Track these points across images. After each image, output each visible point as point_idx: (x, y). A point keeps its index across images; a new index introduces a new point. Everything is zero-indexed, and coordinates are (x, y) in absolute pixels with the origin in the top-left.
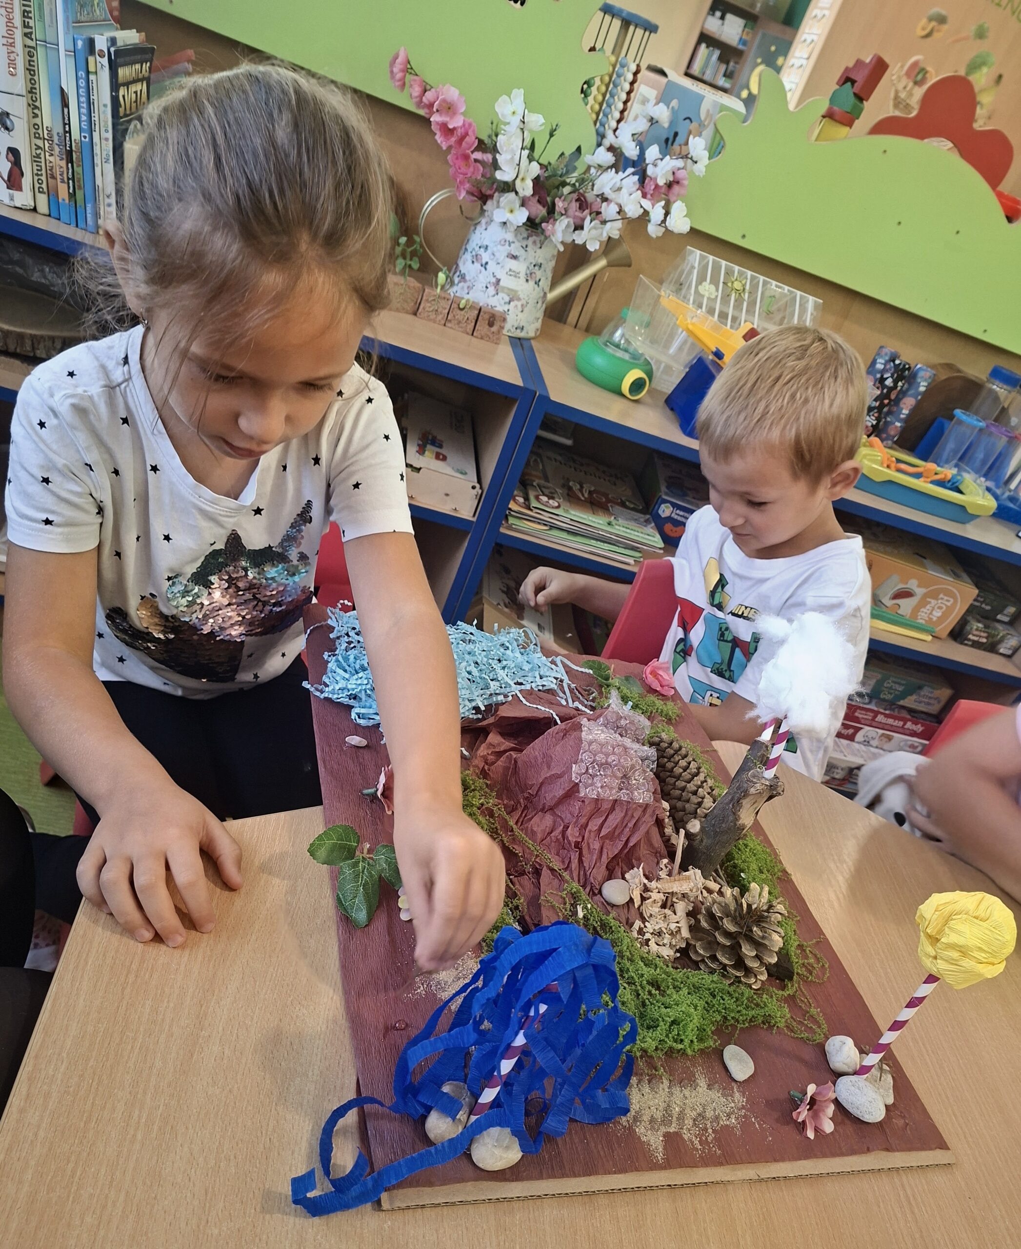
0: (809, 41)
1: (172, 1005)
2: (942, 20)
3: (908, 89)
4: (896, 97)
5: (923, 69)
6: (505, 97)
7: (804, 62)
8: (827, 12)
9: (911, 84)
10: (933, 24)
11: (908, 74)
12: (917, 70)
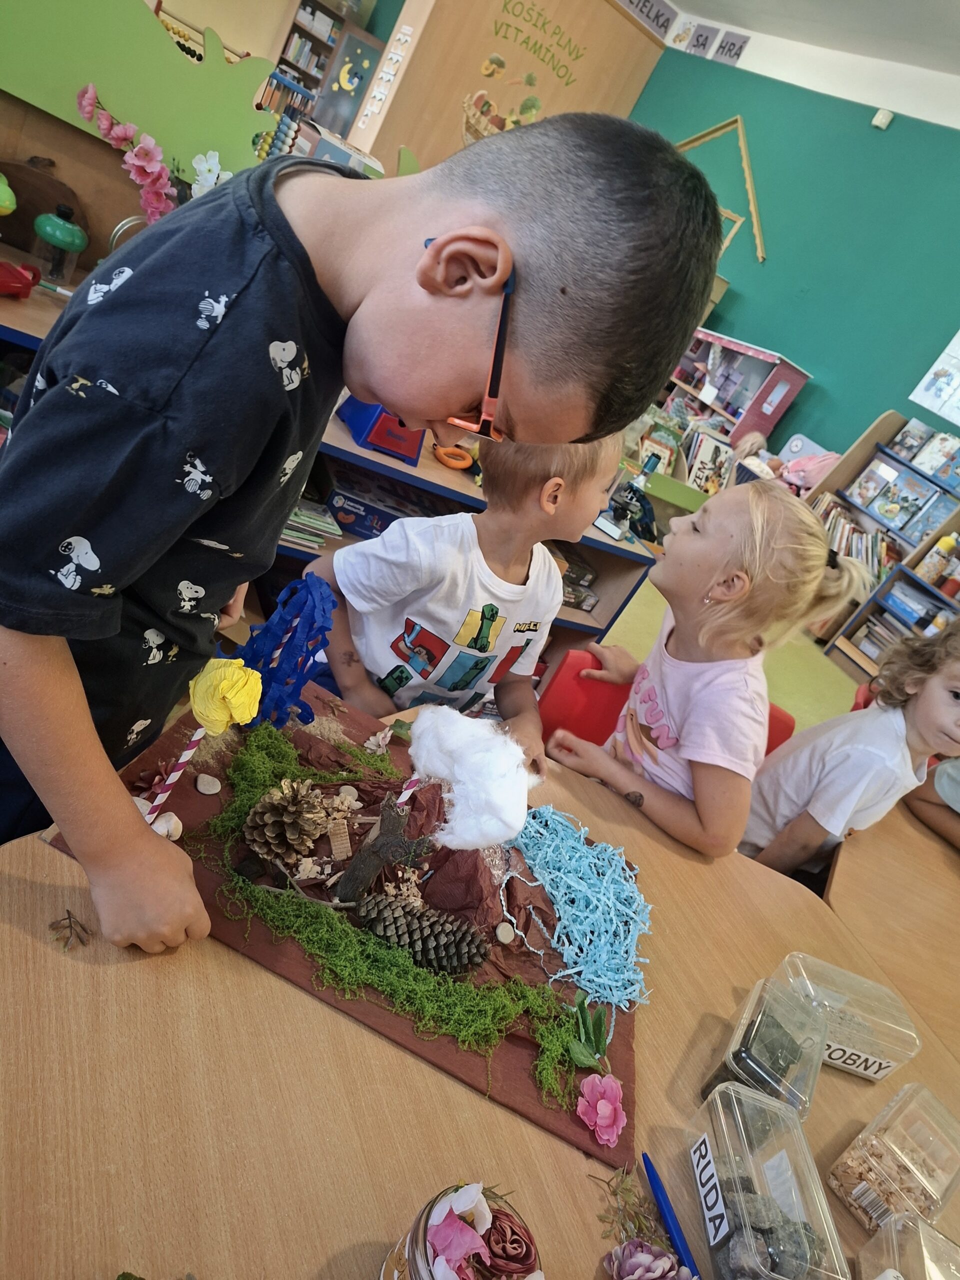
0: (395, 60)
1: (70, 981)
2: (501, 64)
3: (477, 116)
4: (468, 122)
5: (487, 103)
6: (201, 156)
7: (392, 78)
8: (409, 39)
9: (479, 114)
10: (494, 66)
11: (476, 104)
12: (482, 103)
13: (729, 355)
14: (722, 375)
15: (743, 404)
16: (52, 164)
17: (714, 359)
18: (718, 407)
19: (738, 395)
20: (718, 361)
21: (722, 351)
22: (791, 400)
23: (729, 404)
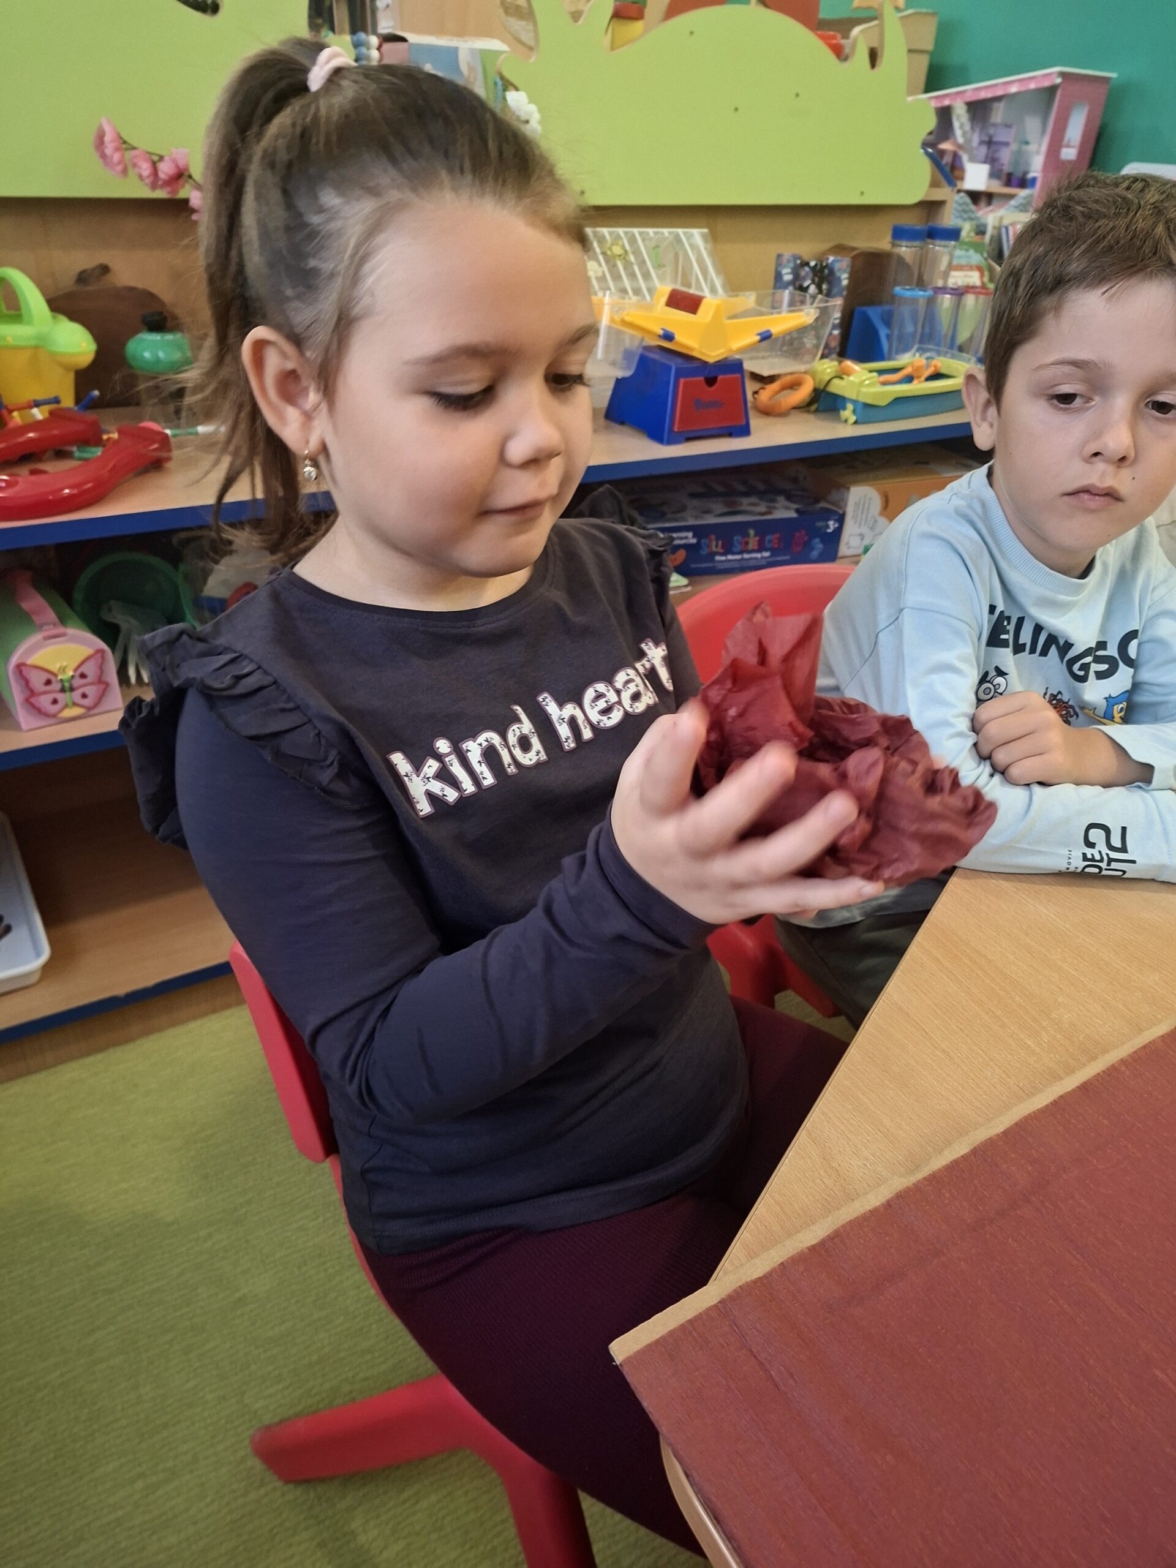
13: (979, 109)
14: (981, 143)
15: (1028, 164)
16: (105, 269)
17: (962, 126)
18: (996, 187)
19: (1020, 157)
20: (968, 127)
21: (969, 111)
22: (1097, 123)
23: (1009, 176)
